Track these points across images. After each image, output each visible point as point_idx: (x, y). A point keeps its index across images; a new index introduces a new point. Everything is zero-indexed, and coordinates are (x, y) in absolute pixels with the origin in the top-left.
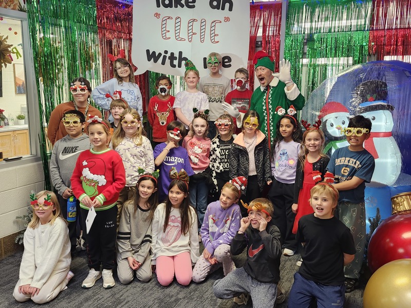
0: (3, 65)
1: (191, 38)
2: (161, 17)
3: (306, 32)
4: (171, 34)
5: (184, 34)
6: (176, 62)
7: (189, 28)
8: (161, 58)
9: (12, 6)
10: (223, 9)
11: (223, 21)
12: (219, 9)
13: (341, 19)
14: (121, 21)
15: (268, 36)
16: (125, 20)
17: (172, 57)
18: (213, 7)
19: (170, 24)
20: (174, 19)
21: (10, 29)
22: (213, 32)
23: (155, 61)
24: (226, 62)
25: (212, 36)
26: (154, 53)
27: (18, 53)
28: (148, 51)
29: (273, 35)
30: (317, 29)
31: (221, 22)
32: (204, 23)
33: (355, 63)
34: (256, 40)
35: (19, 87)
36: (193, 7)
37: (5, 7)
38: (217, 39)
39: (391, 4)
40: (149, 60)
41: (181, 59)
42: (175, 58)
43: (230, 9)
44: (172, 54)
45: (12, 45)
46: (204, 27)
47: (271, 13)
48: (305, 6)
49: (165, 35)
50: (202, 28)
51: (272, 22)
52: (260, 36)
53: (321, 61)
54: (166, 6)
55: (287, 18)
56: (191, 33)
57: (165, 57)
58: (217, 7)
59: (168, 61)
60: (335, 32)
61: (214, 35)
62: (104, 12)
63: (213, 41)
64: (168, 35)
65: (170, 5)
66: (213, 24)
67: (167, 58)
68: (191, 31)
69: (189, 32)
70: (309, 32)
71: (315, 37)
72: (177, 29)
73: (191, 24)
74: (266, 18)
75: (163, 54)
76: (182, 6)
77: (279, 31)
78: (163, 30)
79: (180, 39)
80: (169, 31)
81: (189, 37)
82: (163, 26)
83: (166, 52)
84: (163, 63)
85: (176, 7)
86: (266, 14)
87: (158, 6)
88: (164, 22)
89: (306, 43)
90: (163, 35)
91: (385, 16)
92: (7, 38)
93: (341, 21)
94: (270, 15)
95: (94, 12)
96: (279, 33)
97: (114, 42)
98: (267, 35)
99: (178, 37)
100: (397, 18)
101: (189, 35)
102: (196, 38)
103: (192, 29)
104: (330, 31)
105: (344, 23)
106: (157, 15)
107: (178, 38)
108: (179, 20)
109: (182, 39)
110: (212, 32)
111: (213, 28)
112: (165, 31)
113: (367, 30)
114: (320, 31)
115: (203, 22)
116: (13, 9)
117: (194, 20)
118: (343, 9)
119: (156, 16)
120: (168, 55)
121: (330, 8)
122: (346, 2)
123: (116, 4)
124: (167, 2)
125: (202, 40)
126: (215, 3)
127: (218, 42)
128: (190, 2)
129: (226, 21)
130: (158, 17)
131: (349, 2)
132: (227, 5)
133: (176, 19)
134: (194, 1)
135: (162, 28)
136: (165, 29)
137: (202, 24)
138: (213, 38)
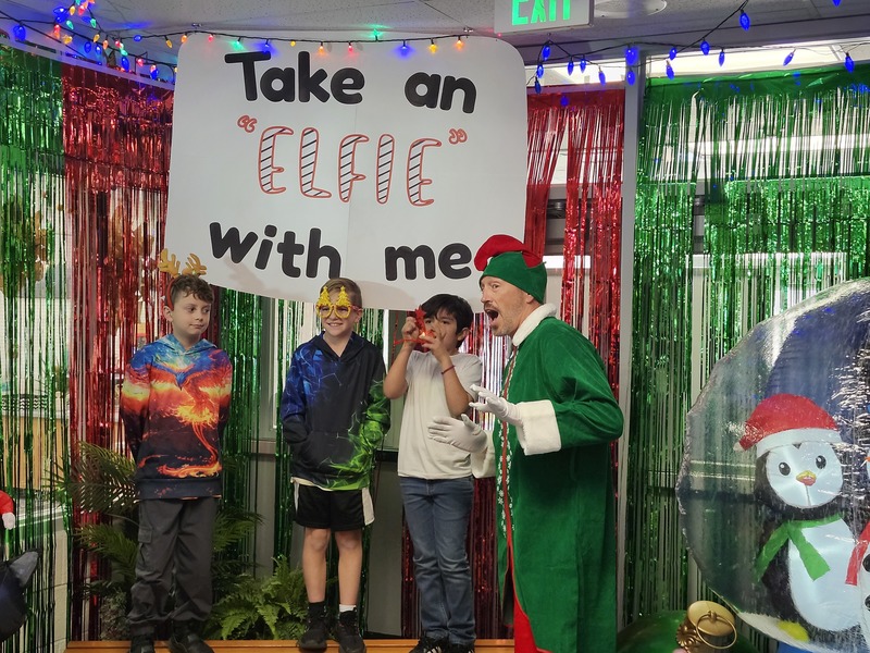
1: (350, 189)
2: (259, 128)
3: (701, 176)
4: (288, 179)
5: (326, 178)
6: (300, 261)
7: (344, 162)
8: (256, 248)
10: (446, 105)
11: (445, 142)
12: (432, 105)
13: (806, 132)
15: (586, 184)
16: (150, 132)
17: (289, 247)
18: (416, 100)
19: (286, 151)
20: (298, 134)
22: (416, 171)
23: (238, 257)
24: (456, 262)
25: (412, 183)
26: (234, 232)
28: (215, 228)
29: (600, 184)
30: (734, 167)
31: (439, 144)
32: (388, 148)
34: (546, 195)
36: (357, 99)
38: (427, 192)
40: (218, 253)
41: (316, 251)
42: (300, 249)
43: (469, 106)
44: (290, 236)
46: (388, 158)
47: (594, 118)
48: (694, 100)
49: (268, 179)
50: (383, 161)
51: (597, 143)
52: (559, 187)
53: (751, 261)
54: (274, 96)
55: (642, 132)
56: (350, 177)
57: (266, 246)
58: (429, 101)
59: (276, 258)
60: (788, 176)
61: (417, 180)
62: (87, 111)
63: (414, 199)
64: (279, 181)
65: (287, 95)
66: (417, 150)
67: (274, 248)
68: (348, 168)
69: (344, 171)
70: (709, 177)
71: (728, 188)
72: (305, 162)
73: (349, 149)
74: (579, 134)
75: (262, 236)
76: (323, 97)
77: (618, 170)
78: (263, 165)
79: (313, 192)
80: (280, 170)
81: (344, 188)
82: (265, 155)
83: (271, 231)
84: (261, 263)
85: (305, 98)
86: (579, 120)
87: (251, 95)
88: (269, 143)
89: (702, 206)
90: (264, 181)
93: (805, 139)
94: (589, 125)
95: (54, 113)
96: (617, 177)
97: (115, 201)
98: (581, 181)
99: (308, 187)
101: (343, 180)
102: (364, 190)
103: (352, 163)
104: (773, 174)
106: (247, 122)
107: (308, 189)
108: (312, 137)
109: (320, 194)
110: (412, 174)
111: (416, 161)
112: (270, 170)
114: (742, 173)
115: (387, 141)
117: (358, 138)
118: (810, 108)
119: (245, 126)
120: (278, 239)
121: (770, 107)
122: (818, 88)
123: (125, 87)
124: (277, 85)
125: (381, 195)
126: (422, 90)
127: (429, 202)
128: (348, 85)
129: (454, 140)
130: (249, 128)
131: (828, 87)
132: (459, 96)
133: (304, 135)
134: (359, 81)
135: (260, 161)
136: (268, 162)
137: (384, 150)
138: (416, 189)
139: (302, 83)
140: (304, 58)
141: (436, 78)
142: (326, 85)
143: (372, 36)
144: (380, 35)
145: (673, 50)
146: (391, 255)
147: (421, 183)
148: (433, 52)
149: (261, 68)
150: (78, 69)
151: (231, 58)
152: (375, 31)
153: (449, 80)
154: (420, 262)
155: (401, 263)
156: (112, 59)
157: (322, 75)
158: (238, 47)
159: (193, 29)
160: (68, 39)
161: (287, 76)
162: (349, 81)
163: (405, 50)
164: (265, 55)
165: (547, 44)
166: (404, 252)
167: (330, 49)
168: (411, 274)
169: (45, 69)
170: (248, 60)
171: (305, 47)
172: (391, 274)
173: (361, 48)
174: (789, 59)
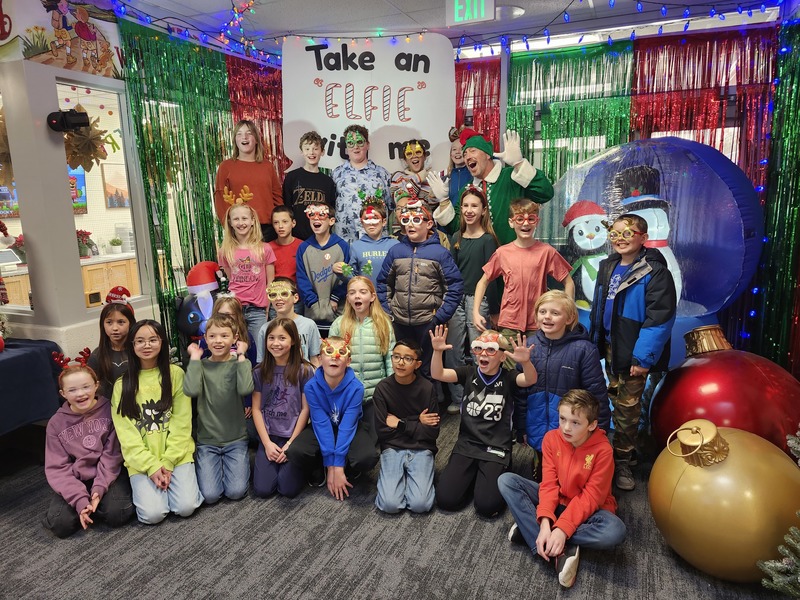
0: (94, 161)
1: (371, 114)
2: (325, 84)
3: (538, 101)
4: (340, 110)
5: (359, 108)
7: (367, 100)
8: (327, 146)
9: (104, 72)
10: (415, 70)
11: (415, 87)
12: (409, 70)
13: (588, 82)
14: (264, 94)
16: (268, 90)
18: (400, 67)
19: (338, 95)
20: (344, 87)
21: (102, 107)
22: (402, 104)
25: (400, 110)
27: (114, 143)
30: (554, 97)
31: (413, 90)
32: (388, 92)
33: (609, 145)
34: (464, 113)
35: (111, 198)
36: (372, 68)
37: (94, 73)
38: (407, 114)
39: (661, 57)
43: (426, 70)
45: (106, 131)
46: (388, 98)
47: (485, 73)
48: (534, 63)
49: (330, 111)
50: (385, 99)
52: (470, 110)
53: (561, 143)
54: (331, 68)
55: (509, 80)
56: (370, 108)
57: (332, 144)
58: (407, 67)
59: (337, 150)
60: (580, 99)
61: (402, 109)
62: (240, 79)
63: (402, 118)
64: (336, 111)
65: (337, 67)
66: (402, 93)
67: (336, 145)
68: (369, 104)
69: (367, 105)
70: (542, 101)
71: (552, 107)
72: (348, 101)
73: (369, 94)
75: (330, 140)
76: (355, 67)
78: (328, 103)
79: (353, 116)
80: (336, 106)
81: (368, 113)
82: (328, 98)
83: (334, 137)
84: (330, 153)
85: (346, 68)
86: (478, 75)
87: (320, 68)
88: (330, 92)
89: (539, 116)
91: (653, 74)
92: (98, 120)
94: (483, 77)
95: (224, 80)
96: (498, 104)
100: (670, 76)
101: (367, 109)
102: (377, 114)
103: (371, 101)
104: (573, 99)
105: (593, 88)
106: (318, 82)
107: (350, 115)
108: (350, 88)
109: (356, 117)
110: (400, 105)
111: (402, 99)
112: (331, 106)
113: (628, 95)
114: (558, 98)
115: (387, 89)
116: (105, 76)
117: (373, 88)
118: (590, 64)
119: (318, 84)
120: (337, 141)
122: (595, 54)
123: (255, 67)
124: (332, 62)
125: (385, 116)
126: (403, 62)
127: (409, 119)
128: (367, 61)
129: (420, 87)
130: (320, 85)
131: (599, 54)
132: (421, 64)
133: (347, 87)
134: (372, 59)
135: (326, 102)
136: (330, 102)
137: (386, 93)
138: (402, 113)
139: (343, 60)
140: (344, 47)
141: (410, 55)
142: (356, 61)
143: (378, 34)
144: (381, 33)
145: (525, 37)
146: (392, 146)
147: (405, 109)
148: (408, 42)
149: (323, 53)
150: (232, 56)
151: (308, 49)
152: (379, 32)
153: (416, 56)
155: (396, 150)
156: (248, 51)
157: (354, 55)
158: (312, 43)
159: (289, 33)
160: (227, 42)
161: (336, 56)
162: (367, 58)
163: (394, 41)
164: (325, 47)
165: (463, 36)
166: (398, 145)
167: (357, 42)
169: (218, 57)
170: (317, 49)
171: (345, 41)
172: (392, 157)
173: (372, 41)
174: (581, 40)
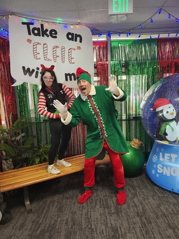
2: (33, 42)
4: (41, 56)
5: (50, 56)
8: (35, 73)
10: (76, 41)
12: (73, 41)
18: (69, 39)
19: (40, 49)
20: (42, 45)
22: (70, 56)
23: (30, 75)
25: (69, 58)
26: (29, 69)
28: (24, 68)
31: (75, 50)
32: (64, 50)
36: (56, 37)
38: (73, 61)
40: (25, 74)
43: (81, 41)
48: (120, 45)
49: (36, 56)
50: (63, 53)
54: (36, 35)
56: (56, 56)
57: (37, 73)
58: (72, 39)
61: (71, 58)
63: (70, 62)
64: (39, 56)
65: (38, 34)
66: (70, 51)
67: (39, 73)
68: (55, 54)
72: (45, 52)
73: (55, 49)
75: (36, 70)
76: (48, 36)
78: (34, 52)
79: (48, 60)
80: (39, 54)
81: (55, 59)
82: (34, 49)
83: (38, 69)
84: (36, 76)
85: (43, 36)
87: (30, 34)
88: (35, 47)
96: (107, 60)
99: (46, 58)
101: (54, 57)
102: (59, 59)
103: (56, 53)
106: (29, 41)
108: (46, 46)
111: (70, 53)
112: (36, 53)
113: (157, 59)
115: (63, 48)
117: (57, 47)
119: (29, 42)
120: (40, 71)
124: (36, 32)
125: (63, 61)
126: (70, 36)
127: (74, 63)
128: (53, 34)
129: (78, 49)
130: (30, 42)
132: (78, 38)
133: (44, 45)
134: (56, 33)
135: (34, 51)
136: (35, 51)
138: (70, 60)
139: (41, 32)
140: (42, 25)
141: (73, 34)
142: (48, 33)
143: (58, 22)
144: (60, 22)
146: (66, 75)
147: (72, 58)
148: (72, 28)
149: (31, 27)
151: (23, 23)
152: (59, 20)
153: (76, 34)
154: (73, 77)
155: (68, 77)
157: (47, 30)
158: (25, 20)
159: (13, 14)
161: (38, 29)
162: (53, 33)
163: (66, 26)
164: (32, 24)
166: (69, 74)
167: (48, 24)
168: (71, 80)
170: (28, 24)
171: (43, 23)
172: (67, 80)
173: (56, 25)
174: (139, 36)
